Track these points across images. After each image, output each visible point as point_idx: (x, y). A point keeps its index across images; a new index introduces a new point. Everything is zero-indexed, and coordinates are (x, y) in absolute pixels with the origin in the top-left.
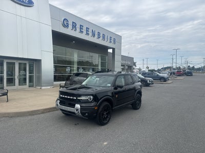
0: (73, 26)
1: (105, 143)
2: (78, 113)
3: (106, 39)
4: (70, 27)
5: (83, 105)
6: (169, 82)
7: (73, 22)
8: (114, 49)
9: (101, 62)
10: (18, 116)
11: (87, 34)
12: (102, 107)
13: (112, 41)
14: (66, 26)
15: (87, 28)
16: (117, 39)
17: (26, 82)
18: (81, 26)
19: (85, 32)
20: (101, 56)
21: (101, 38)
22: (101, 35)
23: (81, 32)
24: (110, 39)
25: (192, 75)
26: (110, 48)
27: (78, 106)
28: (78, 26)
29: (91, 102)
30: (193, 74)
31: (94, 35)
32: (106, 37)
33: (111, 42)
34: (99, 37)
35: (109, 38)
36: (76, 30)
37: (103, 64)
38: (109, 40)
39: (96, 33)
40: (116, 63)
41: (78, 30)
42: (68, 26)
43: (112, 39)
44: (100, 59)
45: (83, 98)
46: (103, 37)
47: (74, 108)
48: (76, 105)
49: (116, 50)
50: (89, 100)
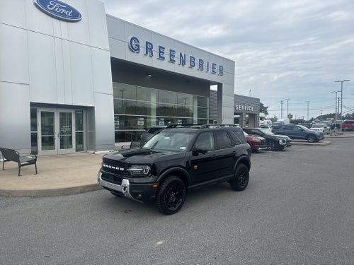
0: (147, 48)
1: (160, 243)
2: (127, 193)
3: (205, 68)
4: (142, 50)
5: (136, 180)
6: (325, 142)
7: (147, 43)
8: (220, 85)
9: (198, 108)
10: (44, 196)
11: (172, 61)
12: (165, 185)
13: (217, 70)
14: (134, 49)
15: (171, 51)
16: (225, 67)
17: (71, 144)
18: (161, 49)
19: (168, 58)
20: (198, 98)
21: (197, 66)
22: (197, 62)
23: (161, 58)
24: (214, 68)
26: (214, 83)
27: (126, 182)
28: (155, 49)
29: (147, 176)
31: (183, 62)
32: (205, 64)
33: (214, 73)
34: (192, 66)
35: (211, 66)
36: (151, 56)
37: (201, 112)
38: (211, 70)
39: (188, 59)
40: (224, 109)
42: (138, 49)
43: (217, 67)
44: (196, 103)
45: (134, 169)
46: (200, 64)
47: (120, 184)
48: (124, 180)
49: (224, 86)
50: (144, 172)
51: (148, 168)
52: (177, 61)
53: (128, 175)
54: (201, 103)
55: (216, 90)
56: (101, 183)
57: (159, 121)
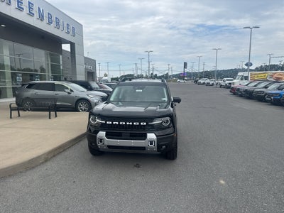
2: (154, 147)
3: (61, 27)
8: (73, 45)
9: (52, 65)
11: (31, 14)
13: (71, 31)
15: (29, 3)
16: (76, 29)
19: (26, 10)
20: (51, 55)
21: (54, 24)
22: (54, 19)
23: (20, 8)
24: (68, 28)
26: (67, 42)
29: (168, 127)
31: (42, 18)
32: (61, 23)
33: (68, 33)
34: (50, 23)
35: (65, 25)
36: (9, 3)
37: (55, 68)
38: (65, 29)
39: (46, 15)
41: (14, 3)
43: (71, 27)
44: (49, 60)
46: (56, 22)
47: (144, 139)
48: (148, 134)
49: (76, 46)
50: (164, 124)
51: (169, 119)
52: (36, 15)
54: (54, 60)
55: (70, 50)
56: (106, 143)
57: (16, 76)
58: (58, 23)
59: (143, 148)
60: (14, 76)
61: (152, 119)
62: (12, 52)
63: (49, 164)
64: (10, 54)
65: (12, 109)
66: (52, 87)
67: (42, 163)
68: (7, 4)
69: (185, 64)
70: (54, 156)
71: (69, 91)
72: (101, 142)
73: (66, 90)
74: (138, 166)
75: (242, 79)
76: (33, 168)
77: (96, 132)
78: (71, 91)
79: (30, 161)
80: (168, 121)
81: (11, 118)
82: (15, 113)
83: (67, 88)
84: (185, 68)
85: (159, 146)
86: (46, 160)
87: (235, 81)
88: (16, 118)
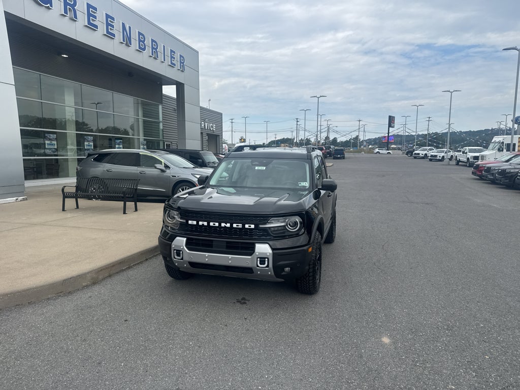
0: (66, 4)
3: (160, 56)
4: (58, 5)
5: (279, 244)
8: (180, 87)
9: (144, 122)
11: (110, 35)
13: (177, 62)
15: (108, 16)
16: (187, 58)
18: (91, 11)
19: (102, 29)
20: (143, 104)
21: (148, 51)
22: (148, 42)
23: (92, 26)
24: (172, 57)
25: (344, 158)
26: (170, 82)
28: (81, 8)
30: (346, 155)
31: (127, 41)
32: (160, 49)
33: (172, 65)
34: (142, 49)
35: (168, 53)
36: (74, 19)
37: (150, 128)
38: (168, 60)
39: (135, 36)
40: (188, 125)
41: (82, 19)
43: (177, 56)
44: (141, 113)
45: (274, 224)
46: (153, 48)
47: (250, 255)
48: (257, 246)
49: (186, 88)
50: (289, 228)
51: (298, 219)
52: (119, 37)
53: (265, 236)
54: (149, 113)
55: (175, 96)
56: (186, 258)
57: (84, 140)
58: (154, 49)
59: (249, 270)
60: (80, 140)
61: (266, 218)
62: (80, 99)
63: (96, 288)
64: (76, 104)
65: (65, 196)
66: (136, 160)
67: (87, 286)
68: (71, 19)
69: (391, 120)
70: (110, 276)
71: (162, 167)
72: (178, 255)
73: (158, 166)
74: (243, 302)
75: (500, 150)
76: (70, 293)
77: (172, 238)
78: (167, 167)
79: (65, 281)
80: (296, 223)
81: (63, 210)
82: (70, 203)
83: (160, 163)
84: (390, 126)
85: (277, 269)
86: (95, 282)
87: (486, 153)
88: (71, 210)
